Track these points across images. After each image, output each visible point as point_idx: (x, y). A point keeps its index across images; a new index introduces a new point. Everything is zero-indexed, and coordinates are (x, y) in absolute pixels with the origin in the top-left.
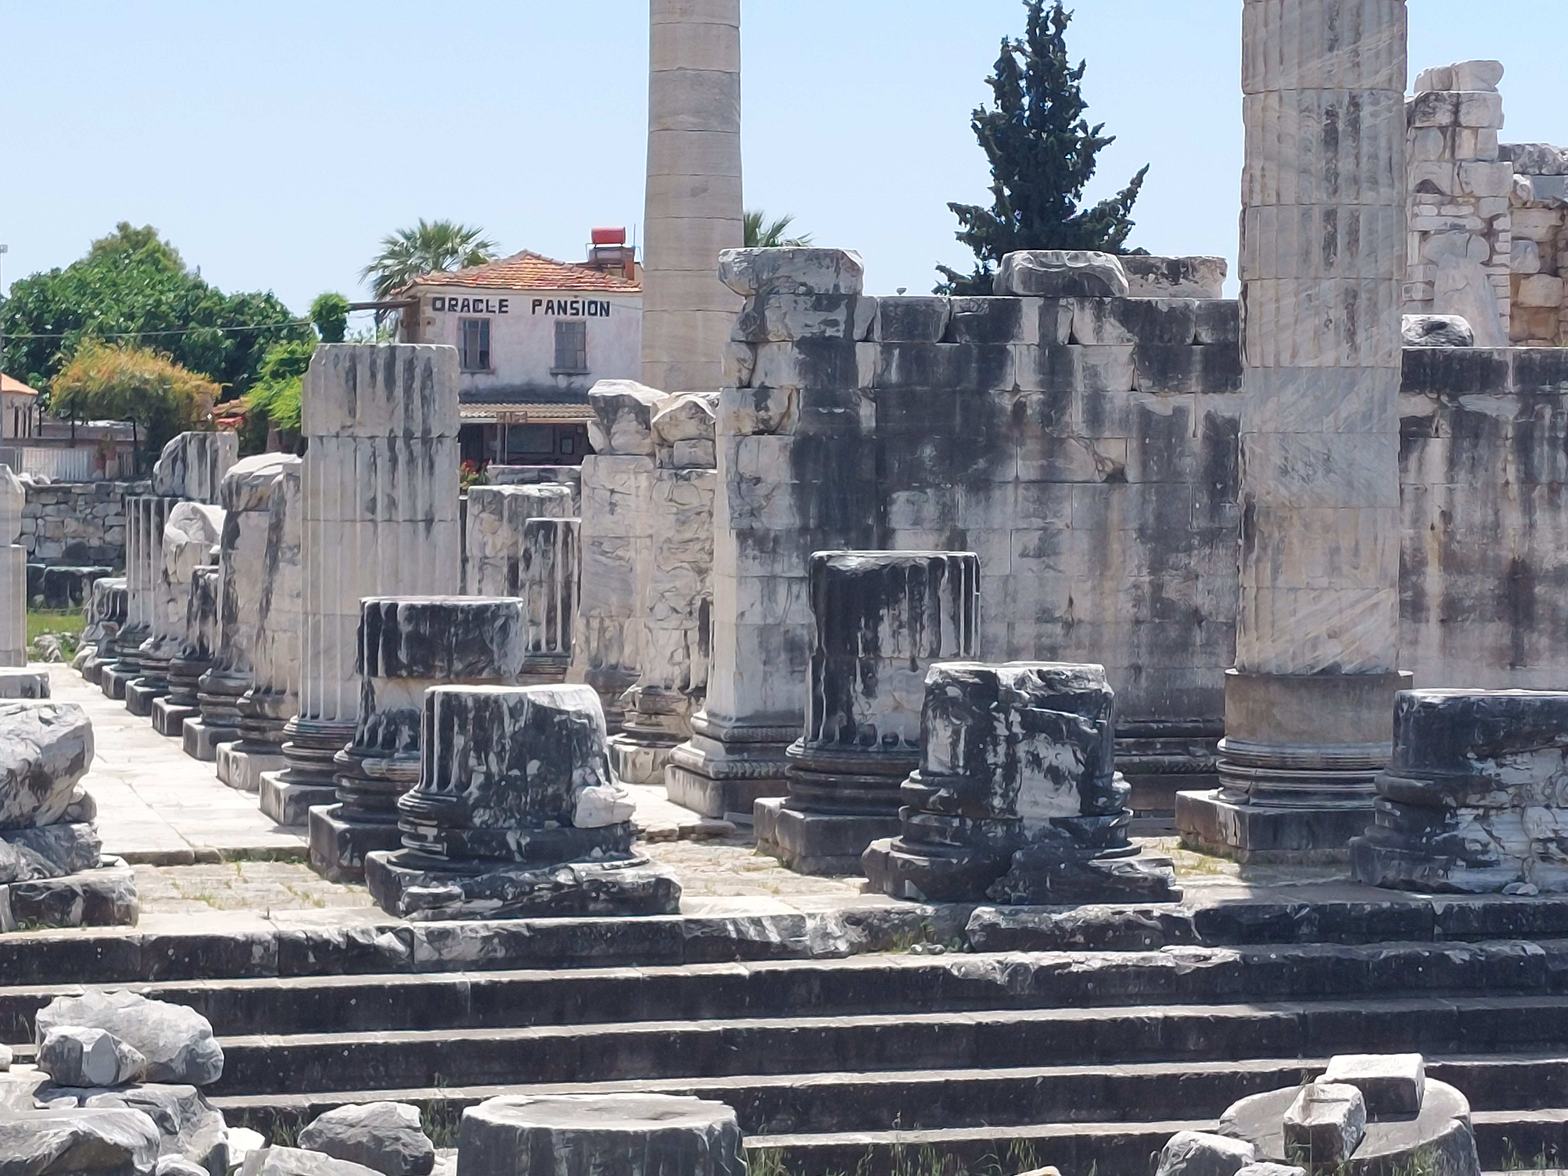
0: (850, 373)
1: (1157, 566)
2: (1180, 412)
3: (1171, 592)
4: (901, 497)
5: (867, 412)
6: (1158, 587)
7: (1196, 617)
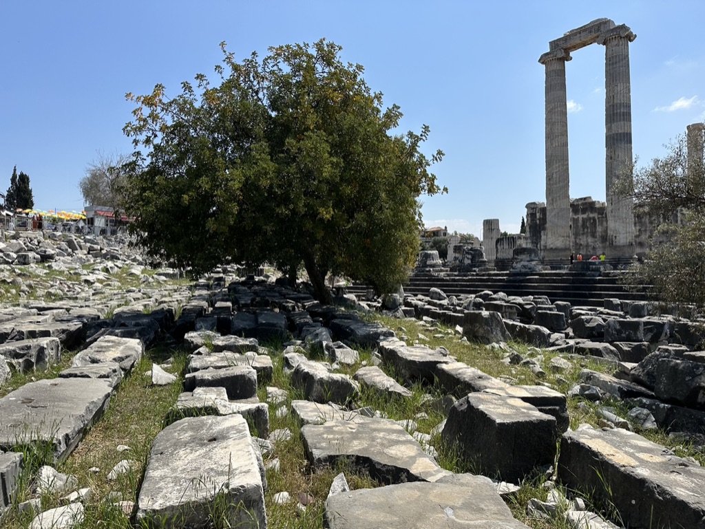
0: (536, 217)
1: (575, 238)
2: (578, 218)
3: (578, 241)
4: (542, 232)
5: (538, 221)
6: (576, 241)
7: (581, 245)
